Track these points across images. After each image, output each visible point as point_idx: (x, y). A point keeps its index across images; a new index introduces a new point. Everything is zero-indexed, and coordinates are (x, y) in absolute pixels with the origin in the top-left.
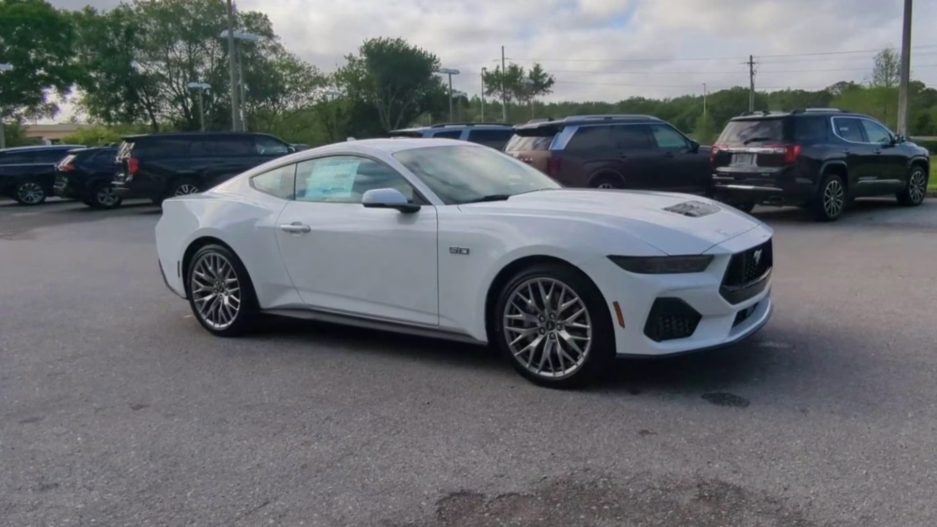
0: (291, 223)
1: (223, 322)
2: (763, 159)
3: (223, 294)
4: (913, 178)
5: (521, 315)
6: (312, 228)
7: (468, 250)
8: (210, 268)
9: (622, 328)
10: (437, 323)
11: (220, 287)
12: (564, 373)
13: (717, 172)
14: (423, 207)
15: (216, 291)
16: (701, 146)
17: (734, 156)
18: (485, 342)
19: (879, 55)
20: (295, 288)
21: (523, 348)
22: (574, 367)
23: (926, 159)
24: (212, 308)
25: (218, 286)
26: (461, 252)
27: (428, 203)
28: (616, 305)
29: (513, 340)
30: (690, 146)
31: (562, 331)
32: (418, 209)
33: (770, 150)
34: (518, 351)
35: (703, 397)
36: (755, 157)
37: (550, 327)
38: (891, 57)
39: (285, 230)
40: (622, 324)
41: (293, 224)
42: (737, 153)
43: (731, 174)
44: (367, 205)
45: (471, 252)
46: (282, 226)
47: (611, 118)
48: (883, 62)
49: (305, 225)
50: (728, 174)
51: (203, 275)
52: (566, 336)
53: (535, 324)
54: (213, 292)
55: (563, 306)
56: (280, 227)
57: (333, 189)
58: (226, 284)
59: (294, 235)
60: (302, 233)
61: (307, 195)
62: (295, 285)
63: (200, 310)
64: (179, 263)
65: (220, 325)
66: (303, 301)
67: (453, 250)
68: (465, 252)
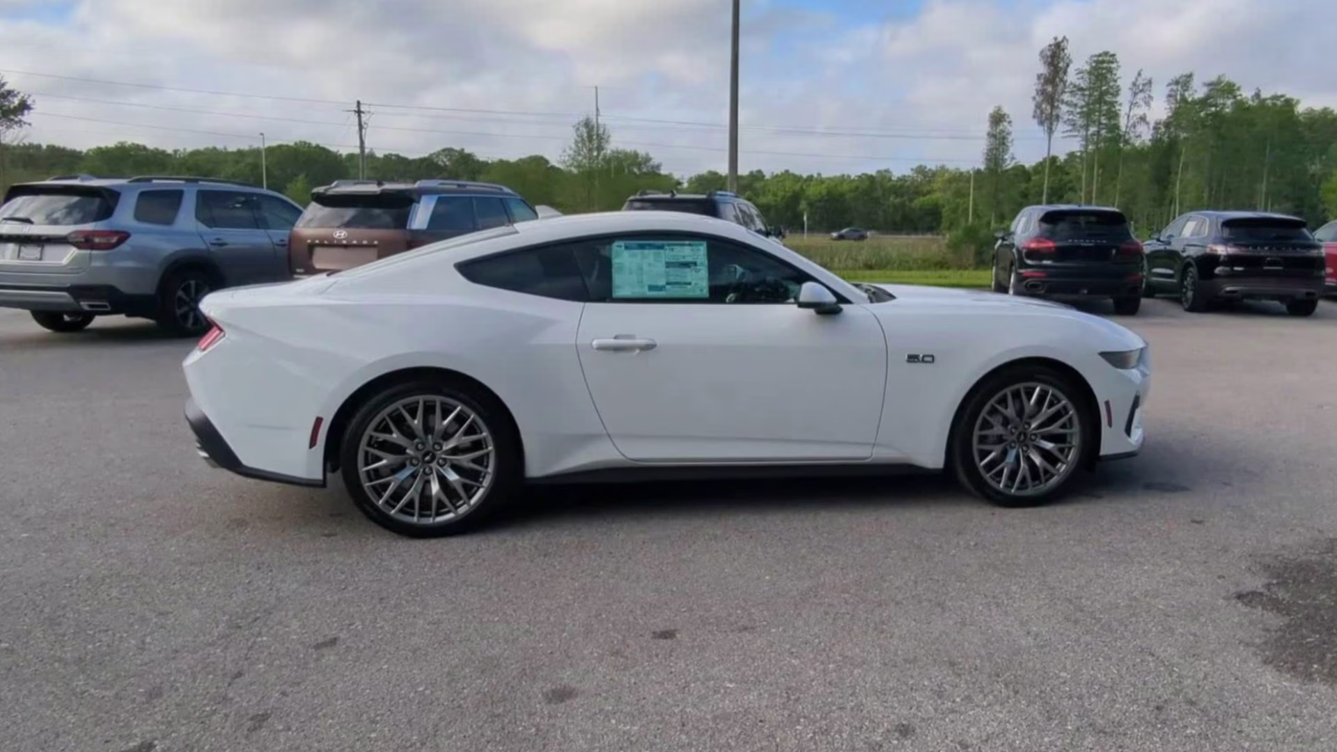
0: (614, 335)
3: (435, 465)
5: (994, 429)
6: (658, 343)
7: (933, 357)
8: (414, 423)
9: (1108, 427)
10: (869, 455)
11: (426, 455)
12: (1046, 485)
14: (842, 306)
15: (414, 461)
18: (941, 470)
19: (578, 124)
20: (609, 436)
21: (992, 469)
22: (1055, 479)
24: (412, 493)
25: (422, 452)
26: (923, 361)
28: (1107, 403)
29: (982, 460)
31: (1038, 441)
32: (845, 309)
34: (989, 472)
37: (1022, 438)
38: (593, 127)
39: (602, 348)
40: (1110, 424)
41: (616, 338)
45: (937, 359)
48: (584, 132)
49: (640, 339)
51: (395, 436)
52: (1048, 445)
53: (1004, 437)
54: (412, 464)
55: (1046, 412)
56: (591, 344)
57: (668, 283)
58: (445, 448)
59: (622, 354)
60: (638, 351)
61: (618, 293)
62: (610, 432)
63: (378, 501)
64: (319, 421)
65: (434, 519)
66: (623, 455)
67: (913, 358)
68: (929, 359)
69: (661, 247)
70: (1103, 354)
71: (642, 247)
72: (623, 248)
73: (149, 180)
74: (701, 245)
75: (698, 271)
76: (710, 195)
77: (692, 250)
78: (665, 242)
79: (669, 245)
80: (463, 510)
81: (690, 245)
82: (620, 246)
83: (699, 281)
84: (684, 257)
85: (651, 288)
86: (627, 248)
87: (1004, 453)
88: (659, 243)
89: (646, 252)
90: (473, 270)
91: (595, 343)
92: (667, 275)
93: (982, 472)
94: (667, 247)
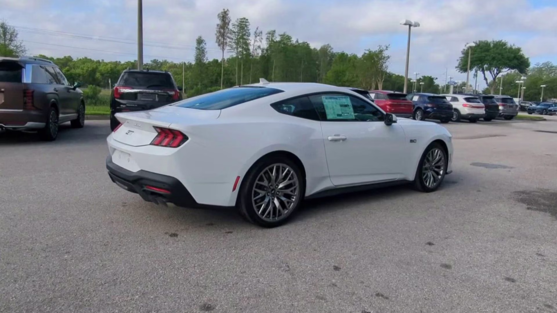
6: (347, 138)
10: (398, 177)
11: (272, 190)
18: (412, 181)
20: (330, 177)
26: (413, 142)
31: (434, 169)
37: (431, 168)
39: (332, 140)
41: (335, 136)
49: (342, 136)
51: (265, 182)
56: (328, 139)
57: (342, 113)
59: (337, 143)
60: (341, 141)
61: (329, 117)
63: (258, 213)
64: (238, 178)
66: (333, 184)
67: (411, 141)
68: (415, 141)
69: (336, 99)
71: (331, 98)
72: (325, 98)
74: (347, 98)
75: (350, 108)
77: (346, 100)
78: (337, 96)
79: (339, 98)
81: (345, 98)
83: (351, 112)
84: (344, 103)
85: (338, 115)
88: (335, 97)
90: (278, 106)
91: (330, 138)
92: (341, 110)
93: (424, 181)
94: (338, 99)
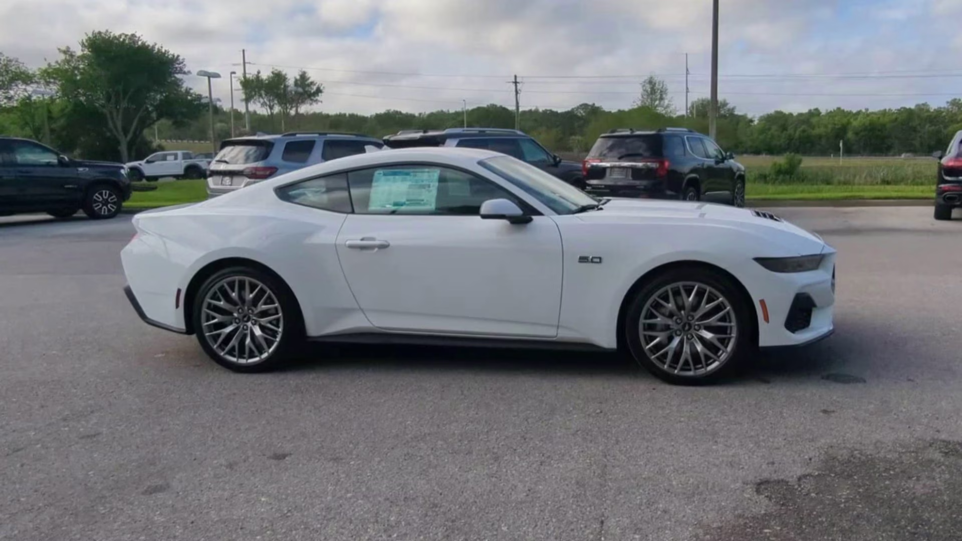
0: (361, 237)
1: (252, 356)
2: (636, 173)
3: (249, 324)
4: (736, 190)
5: (659, 319)
6: (392, 243)
7: (600, 258)
8: (234, 295)
9: (766, 323)
10: (555, 334)
11: (244, 317)
12: (706, 369)
13: (589, 185)
14: (534, 217)
15: (237, 321)
16: (562, 161)
17: (608, 171)
18: (612, 349)
19: (645, 82)
20: (362, 310)
21: (658, 352)
22: (716, 364)
23: (743, 173)
24: (234, 342)
25: (242, 315)
26: (592, 262)
27: (539, 214)
28: (762, 302)
29: (648, 344)
30: (552, 160)
31: (700, 331)
32: (531, 220)
33: (640, 165)
34: (654, 354)
35: (823, 378)
36: (630, 172)
37: (687, 328)
38: (655, 84)
39: (352, 247)
40: (767, 319)
41: (362, 240)
42: (612, 168)
43: (607, 187)
44: (485, 217)
45: (604, 260)
46: (348, 243)
47: (484, 131)
48: (648, 87)
49: (379, 240)
50: (603, 186)
51: (222, 303)
52: (708, 335)
53: (671, 327)
54: (236, 323)
55: (706, 307)
56: (345, 244)
57: (408, 200)
58: (256, 312)
59: (365, 252)
60: (376, 249)
61: (372, 208)
62: (362, 307)
63: (214, 345)
64: (179, 291)
65: (247, 360)
66: (372, 324)
67: (583, 259)
68: (598, 260)
69: (407, 174)
70: (759, 260)
71: (395, 174)
72: (382, 175)
73: (295, 135)
74: (435, 172)
75: (430, 191)
76: (660, 130)
77: (429, 175)
78: (411, 170)
79: (413, 172)
80: (265, 355)
81: (428, 172)
82: (380, 174)
83: (430, 198)
84: (423, 181)
85: (396, 204)
86: (385, 175)
87: (670, 339)
88: (406, 171)
89: (397, 177)
90: (284, 193)
92: (409, 194)
93: (648, 353)
94: (412, 174)
